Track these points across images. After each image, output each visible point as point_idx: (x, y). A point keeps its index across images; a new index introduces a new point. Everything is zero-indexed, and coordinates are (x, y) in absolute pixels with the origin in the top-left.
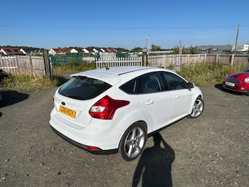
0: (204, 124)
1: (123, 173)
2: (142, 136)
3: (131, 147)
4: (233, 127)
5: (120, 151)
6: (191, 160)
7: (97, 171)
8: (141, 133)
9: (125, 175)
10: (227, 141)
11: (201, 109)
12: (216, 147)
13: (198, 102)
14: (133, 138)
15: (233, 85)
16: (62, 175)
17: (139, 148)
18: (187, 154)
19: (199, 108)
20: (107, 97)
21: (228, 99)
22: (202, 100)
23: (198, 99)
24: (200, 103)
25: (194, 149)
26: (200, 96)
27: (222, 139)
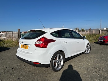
0: (92, 56)
1: (53, 77)
2: (62, 59)
3: (57, 64)
4: (106, 57)
5: (51, 66)
6: (88, 70)
7: (39, 77)
8: (62, 57)
9: (54, 78)
10: (105, 62)
11: (90, 50)
12: (100, 65)
13: (88, 46)
14: (57, 59)
15: (103, 41)
16: (20, 79)
17: (61, 65)
18: (85, 68)
19: (89, 49)
20: (44, 37)
21: (101, 47)
22: (90, 45)
23: (87, 44)
24: (89, 47)
25: (89, 66)
26: (89, 43)
27: (102, 62)
